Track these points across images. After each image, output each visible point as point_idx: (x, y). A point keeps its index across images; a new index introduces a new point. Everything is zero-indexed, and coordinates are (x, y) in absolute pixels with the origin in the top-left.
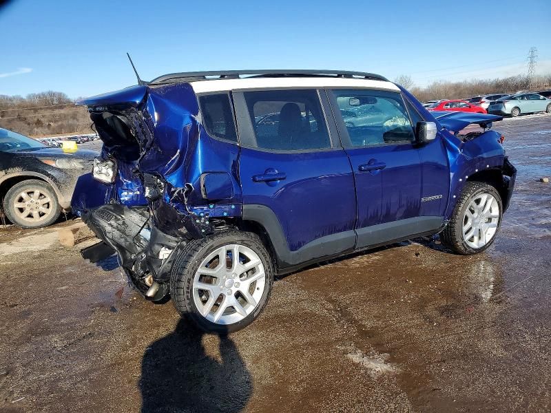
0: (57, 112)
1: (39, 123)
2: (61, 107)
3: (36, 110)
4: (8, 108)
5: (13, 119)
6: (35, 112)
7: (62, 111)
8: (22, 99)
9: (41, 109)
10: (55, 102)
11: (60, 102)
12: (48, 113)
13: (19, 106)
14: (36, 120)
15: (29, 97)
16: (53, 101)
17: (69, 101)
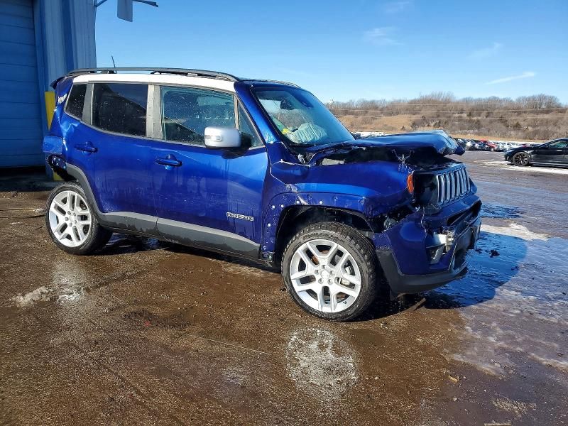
0: (540, 117)
1: (517, 126)
2: (547, 112)
3: (519, 113)
4: (494, 110)
5: (495, 121)
6: (518, 115)
7: (546, 116)
8: (511, 101)
9: (525, 112)
10: (544, 106)
11: (548, 107)
12: (530, 117)
13: (506, 108)
14: (515, 123)
15: (519, 100)
16: (541, 105)
17: (559, 106)
